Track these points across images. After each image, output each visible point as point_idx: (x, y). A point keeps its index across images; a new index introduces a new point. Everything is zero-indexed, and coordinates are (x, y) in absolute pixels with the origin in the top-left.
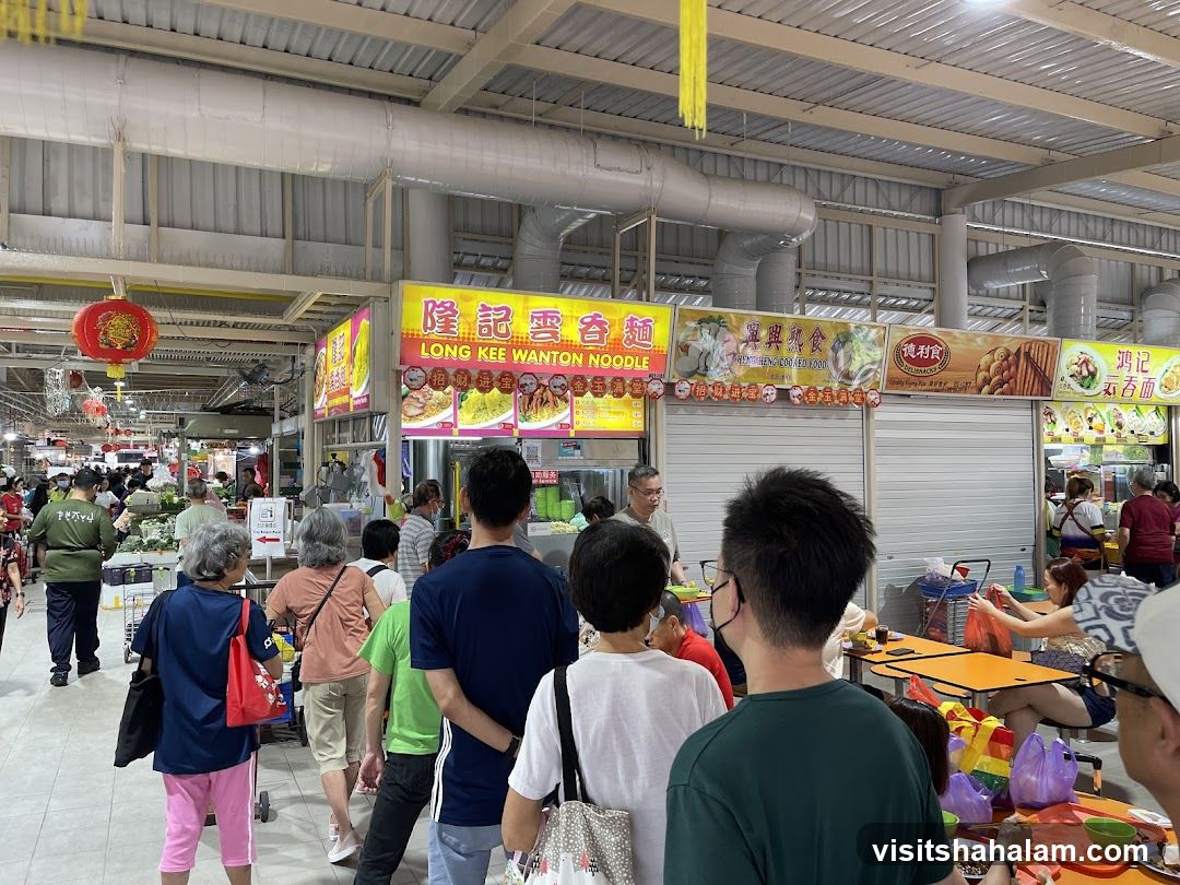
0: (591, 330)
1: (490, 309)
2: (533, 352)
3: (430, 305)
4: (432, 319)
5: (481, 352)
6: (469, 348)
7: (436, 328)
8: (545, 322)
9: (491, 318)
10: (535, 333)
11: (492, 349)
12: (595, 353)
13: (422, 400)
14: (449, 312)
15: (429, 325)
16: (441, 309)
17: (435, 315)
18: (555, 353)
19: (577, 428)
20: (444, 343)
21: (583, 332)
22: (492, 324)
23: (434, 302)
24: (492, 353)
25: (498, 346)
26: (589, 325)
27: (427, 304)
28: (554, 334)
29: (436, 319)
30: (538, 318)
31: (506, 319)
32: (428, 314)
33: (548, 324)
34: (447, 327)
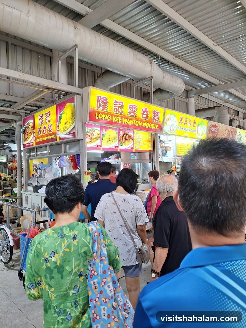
0: (144, 114)
1: (117, 102)
2: (129, 120)
3: (99, 98)
4: (100, 103)
5: (114, 118)
6: (110, 116)
7: (101, 107)
8: (133, 109)
9: (117, 106)
10: (130, 113)
11: (117, 117)
12: (145, 122)
13: (91, 136)
14: (105, 102)
15: (99, 106)
16: (103, 100)
17: (101, 102)
18: (135, 121)
19: (135, 148)
20: (103, 113)
21: (143, 114)
22: (117, 108)
23: (100, 97)
24: (117, 119)
25: (119, 117)
26: (144, 112)
27: (98, 97)
28: (135, 114)
29: (101, 103)
30: (131, 107)
31: (122, 106)
32: (98, 101)
33: (133, 110)
34: (104, 107)
